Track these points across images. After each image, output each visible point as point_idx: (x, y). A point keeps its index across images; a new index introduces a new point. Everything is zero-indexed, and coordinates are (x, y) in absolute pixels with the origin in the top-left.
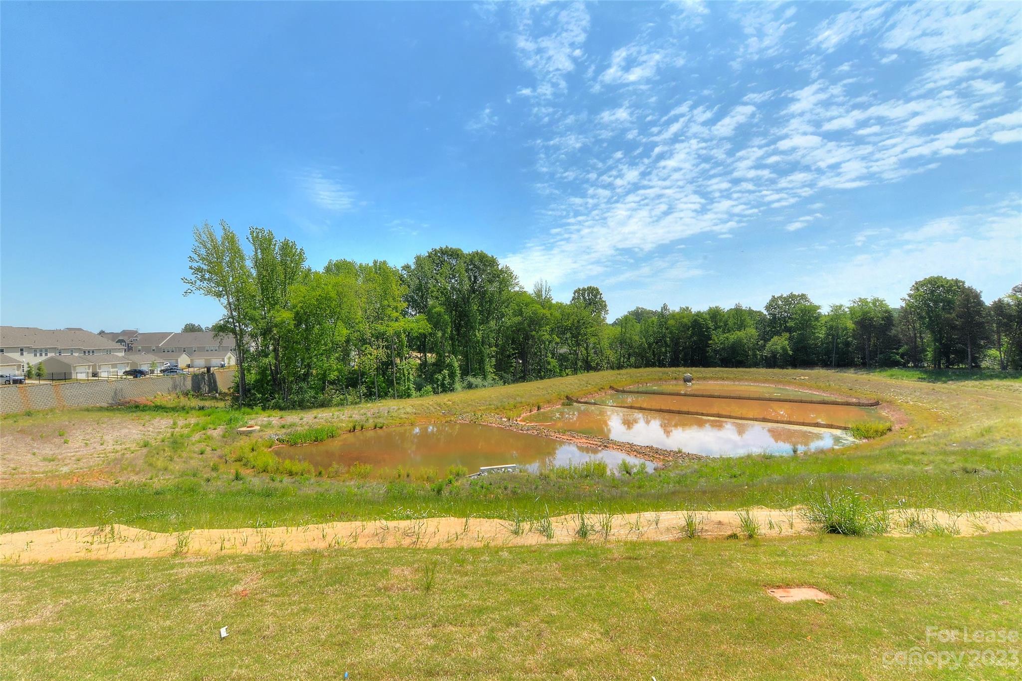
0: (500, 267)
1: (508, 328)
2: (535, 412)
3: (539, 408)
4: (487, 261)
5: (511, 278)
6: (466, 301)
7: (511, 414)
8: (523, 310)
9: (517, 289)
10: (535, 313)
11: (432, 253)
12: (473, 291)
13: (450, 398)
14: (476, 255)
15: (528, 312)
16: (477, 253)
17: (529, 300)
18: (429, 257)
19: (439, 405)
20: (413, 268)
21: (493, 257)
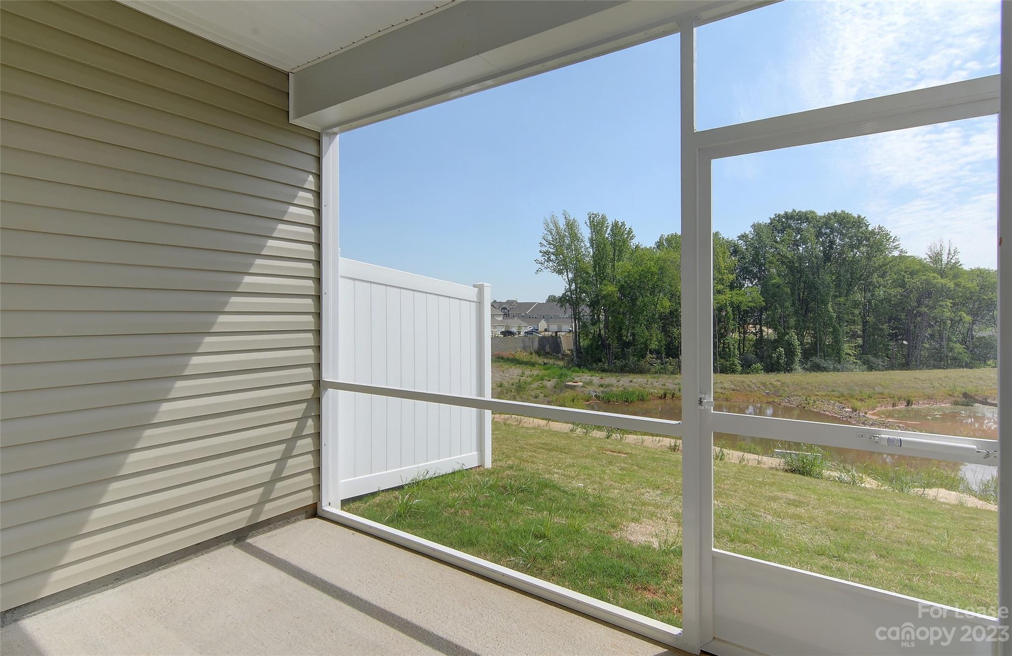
0: (870, 228)
1: (881, 301)
2: (901, 406)
3: (909, 403)
4: (848, 222)
5: (888, 240)
6: (815, 270)
7: (858, 404)
8: (906, 280)
9: (896, 253)
10: (928, 282)
11: (774, 219)
12: (827, 258)
13: (779, 378)
14: (832, 217)
15: (914, 282)
16: (835, 214)
17: (917, 267)
18: (771, 223)
19: (764, 385)
20: (751, 236)
21: (859, 217)
